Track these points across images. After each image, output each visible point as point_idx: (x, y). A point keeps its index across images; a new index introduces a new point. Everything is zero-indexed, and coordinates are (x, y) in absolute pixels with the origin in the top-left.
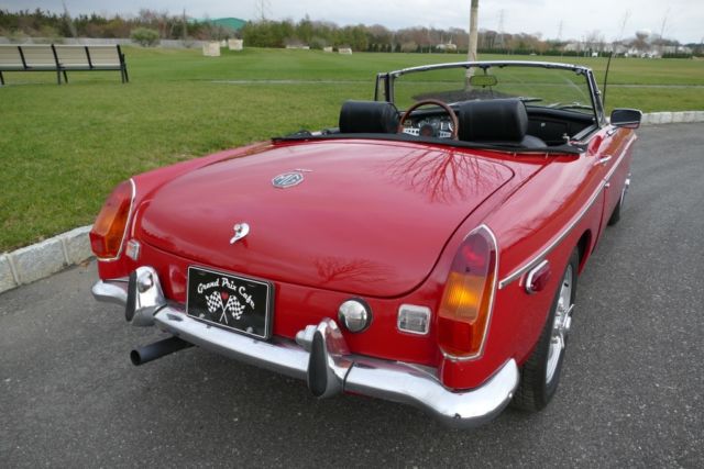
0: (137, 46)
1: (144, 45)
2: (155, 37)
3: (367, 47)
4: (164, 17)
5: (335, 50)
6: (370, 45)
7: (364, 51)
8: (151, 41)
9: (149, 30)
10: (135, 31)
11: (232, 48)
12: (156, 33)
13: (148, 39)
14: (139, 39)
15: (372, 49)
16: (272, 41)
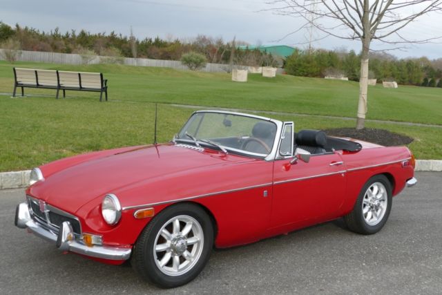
0: (185, 68)
1: (191, 68)
2: (202, 61)
3: (422, 81)
4: (220, 42)
5: (379, 82)
6: (426, 80)
7: (418, 85)
8: (198, 64)
9: (198, 55)
10: (185, 55)
11: (265, 75)
12: (204, 57)
13: (195, 63)
14: (187, 62)
15: (426, 84)
16: (315, 70)
